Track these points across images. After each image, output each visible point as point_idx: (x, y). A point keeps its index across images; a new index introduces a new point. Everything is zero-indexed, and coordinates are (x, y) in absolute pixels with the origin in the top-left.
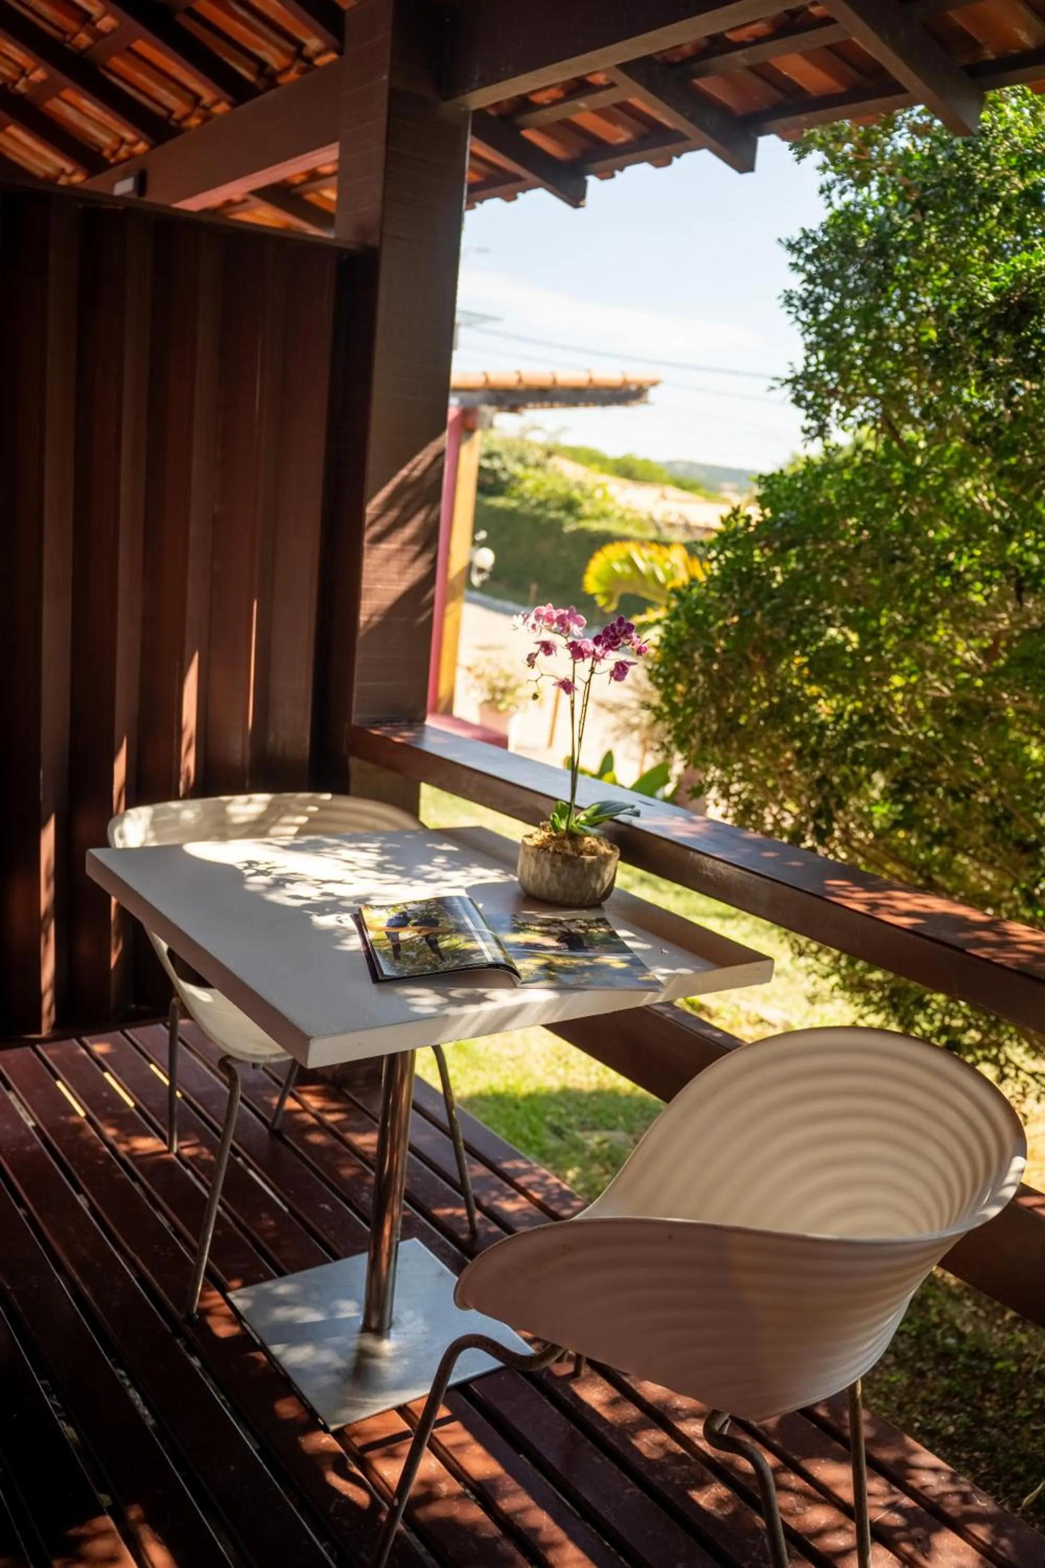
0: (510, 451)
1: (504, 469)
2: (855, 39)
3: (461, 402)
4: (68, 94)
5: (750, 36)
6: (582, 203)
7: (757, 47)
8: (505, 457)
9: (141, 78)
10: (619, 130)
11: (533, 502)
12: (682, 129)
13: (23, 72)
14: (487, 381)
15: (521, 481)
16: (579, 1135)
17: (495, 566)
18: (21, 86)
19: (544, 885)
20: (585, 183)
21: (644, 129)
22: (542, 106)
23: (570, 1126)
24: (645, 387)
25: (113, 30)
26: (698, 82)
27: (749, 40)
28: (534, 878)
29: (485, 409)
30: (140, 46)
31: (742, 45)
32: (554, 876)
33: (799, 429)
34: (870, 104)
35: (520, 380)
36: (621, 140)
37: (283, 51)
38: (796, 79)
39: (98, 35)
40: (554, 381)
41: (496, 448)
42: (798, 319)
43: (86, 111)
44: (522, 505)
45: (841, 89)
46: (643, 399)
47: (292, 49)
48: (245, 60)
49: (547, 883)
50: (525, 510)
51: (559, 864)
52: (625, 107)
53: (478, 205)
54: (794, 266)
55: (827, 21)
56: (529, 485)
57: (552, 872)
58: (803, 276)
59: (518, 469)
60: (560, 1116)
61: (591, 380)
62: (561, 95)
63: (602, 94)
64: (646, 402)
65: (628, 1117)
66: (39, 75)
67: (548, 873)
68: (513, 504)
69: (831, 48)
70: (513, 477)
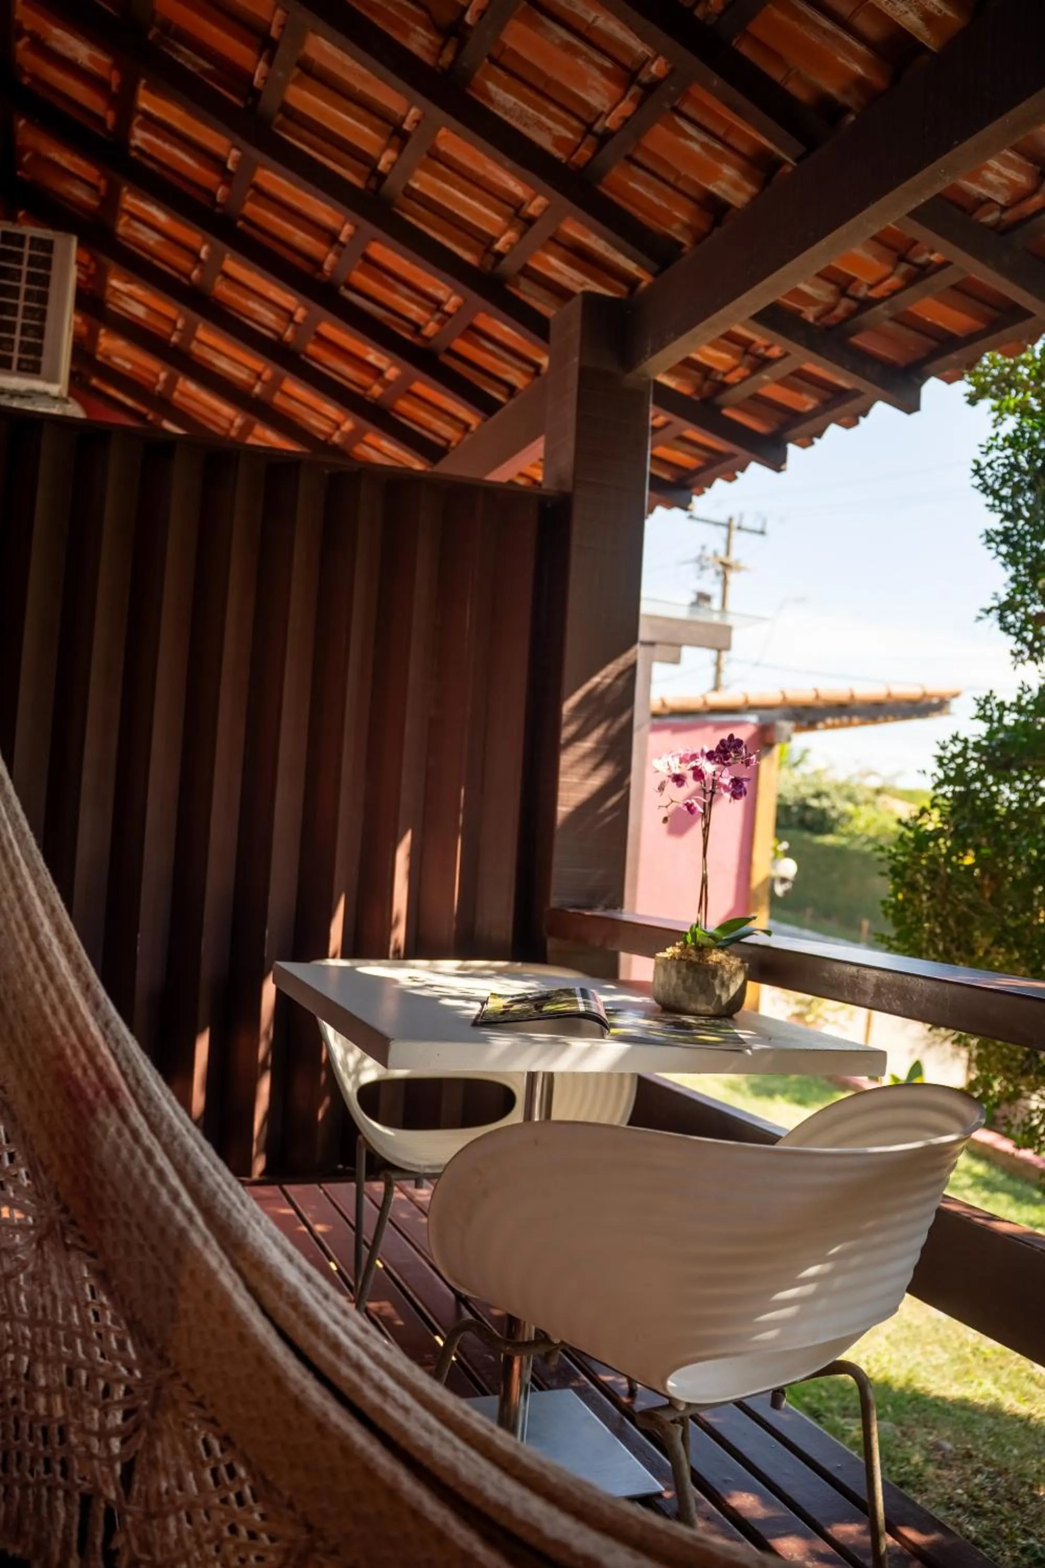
0: (839, 788)
1: (834, 807)
2: (973, 275)
3: (760, 719)
4: (370, 438)
5: (887, 290)
6: (783, 467)
7: (894, 298)
8: (833, 794)
9: (424, 415)
10: (805, 397)
11: (863, 839)
12: (858, 387)
13: (338, 426)
14: (784, 698)
15: (851, 818)
16: (841, 1421)
17: (797, 875)
18: (336, 438)
19: (671, 992)
20: (785, 451)
21: (828, 395)
22: (734, 385)
23: (830, 1410)
24: (947, 699)
25: (397, 378)
26: (854, 340)
27: (887, 293)
28: (663, 987)
29: (786, 726)
30: (418, 387)
31: (882, 299)
32: (680, 982)
33: (1009, 652)
34: (1006, 332)
35: (817, 697)
36: (809, 407)
37: (525, 373)
38: (940, 323)
39: (387, 384)
40: (852, 696)
41: (825, 788)
42: (999, 554)
43: (385, 451)
44: (852, 842)
45: (980, 326)
46: (944, 711)
47: (531, 370)
48: (498, 386)
49: (674, 990)
50: (856, 846)
51: (684, 971)
52: (800, 374)
53: (707, 490)
54: (992, 507)
55: (945, 264)
56: (860, 823)
57: (678, 978)
58: (1001, 516)
59: (849, 807)
60: (821, 1398)
61: (889, 695)
62: (747, 372)
63: (779, 365)
64: (948, 713)
65: (897, 1407)
66: (348, 426)
67: (674, 980)
68: (843, 841)
69: (954, 287)
70: (843, 815)
